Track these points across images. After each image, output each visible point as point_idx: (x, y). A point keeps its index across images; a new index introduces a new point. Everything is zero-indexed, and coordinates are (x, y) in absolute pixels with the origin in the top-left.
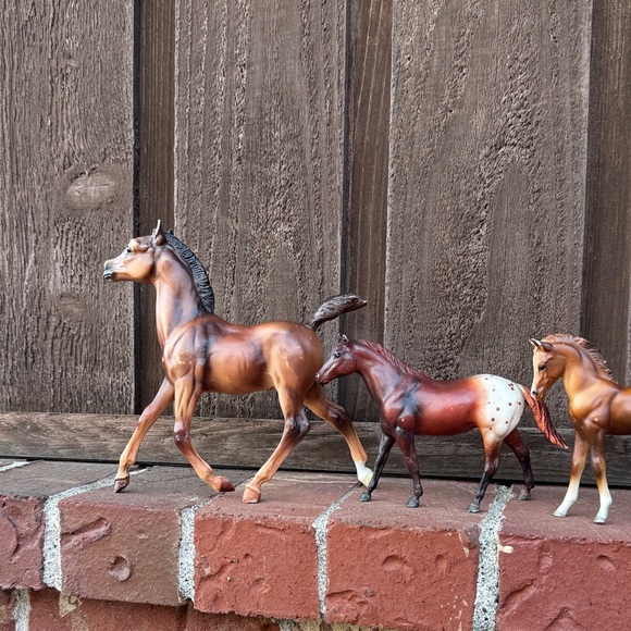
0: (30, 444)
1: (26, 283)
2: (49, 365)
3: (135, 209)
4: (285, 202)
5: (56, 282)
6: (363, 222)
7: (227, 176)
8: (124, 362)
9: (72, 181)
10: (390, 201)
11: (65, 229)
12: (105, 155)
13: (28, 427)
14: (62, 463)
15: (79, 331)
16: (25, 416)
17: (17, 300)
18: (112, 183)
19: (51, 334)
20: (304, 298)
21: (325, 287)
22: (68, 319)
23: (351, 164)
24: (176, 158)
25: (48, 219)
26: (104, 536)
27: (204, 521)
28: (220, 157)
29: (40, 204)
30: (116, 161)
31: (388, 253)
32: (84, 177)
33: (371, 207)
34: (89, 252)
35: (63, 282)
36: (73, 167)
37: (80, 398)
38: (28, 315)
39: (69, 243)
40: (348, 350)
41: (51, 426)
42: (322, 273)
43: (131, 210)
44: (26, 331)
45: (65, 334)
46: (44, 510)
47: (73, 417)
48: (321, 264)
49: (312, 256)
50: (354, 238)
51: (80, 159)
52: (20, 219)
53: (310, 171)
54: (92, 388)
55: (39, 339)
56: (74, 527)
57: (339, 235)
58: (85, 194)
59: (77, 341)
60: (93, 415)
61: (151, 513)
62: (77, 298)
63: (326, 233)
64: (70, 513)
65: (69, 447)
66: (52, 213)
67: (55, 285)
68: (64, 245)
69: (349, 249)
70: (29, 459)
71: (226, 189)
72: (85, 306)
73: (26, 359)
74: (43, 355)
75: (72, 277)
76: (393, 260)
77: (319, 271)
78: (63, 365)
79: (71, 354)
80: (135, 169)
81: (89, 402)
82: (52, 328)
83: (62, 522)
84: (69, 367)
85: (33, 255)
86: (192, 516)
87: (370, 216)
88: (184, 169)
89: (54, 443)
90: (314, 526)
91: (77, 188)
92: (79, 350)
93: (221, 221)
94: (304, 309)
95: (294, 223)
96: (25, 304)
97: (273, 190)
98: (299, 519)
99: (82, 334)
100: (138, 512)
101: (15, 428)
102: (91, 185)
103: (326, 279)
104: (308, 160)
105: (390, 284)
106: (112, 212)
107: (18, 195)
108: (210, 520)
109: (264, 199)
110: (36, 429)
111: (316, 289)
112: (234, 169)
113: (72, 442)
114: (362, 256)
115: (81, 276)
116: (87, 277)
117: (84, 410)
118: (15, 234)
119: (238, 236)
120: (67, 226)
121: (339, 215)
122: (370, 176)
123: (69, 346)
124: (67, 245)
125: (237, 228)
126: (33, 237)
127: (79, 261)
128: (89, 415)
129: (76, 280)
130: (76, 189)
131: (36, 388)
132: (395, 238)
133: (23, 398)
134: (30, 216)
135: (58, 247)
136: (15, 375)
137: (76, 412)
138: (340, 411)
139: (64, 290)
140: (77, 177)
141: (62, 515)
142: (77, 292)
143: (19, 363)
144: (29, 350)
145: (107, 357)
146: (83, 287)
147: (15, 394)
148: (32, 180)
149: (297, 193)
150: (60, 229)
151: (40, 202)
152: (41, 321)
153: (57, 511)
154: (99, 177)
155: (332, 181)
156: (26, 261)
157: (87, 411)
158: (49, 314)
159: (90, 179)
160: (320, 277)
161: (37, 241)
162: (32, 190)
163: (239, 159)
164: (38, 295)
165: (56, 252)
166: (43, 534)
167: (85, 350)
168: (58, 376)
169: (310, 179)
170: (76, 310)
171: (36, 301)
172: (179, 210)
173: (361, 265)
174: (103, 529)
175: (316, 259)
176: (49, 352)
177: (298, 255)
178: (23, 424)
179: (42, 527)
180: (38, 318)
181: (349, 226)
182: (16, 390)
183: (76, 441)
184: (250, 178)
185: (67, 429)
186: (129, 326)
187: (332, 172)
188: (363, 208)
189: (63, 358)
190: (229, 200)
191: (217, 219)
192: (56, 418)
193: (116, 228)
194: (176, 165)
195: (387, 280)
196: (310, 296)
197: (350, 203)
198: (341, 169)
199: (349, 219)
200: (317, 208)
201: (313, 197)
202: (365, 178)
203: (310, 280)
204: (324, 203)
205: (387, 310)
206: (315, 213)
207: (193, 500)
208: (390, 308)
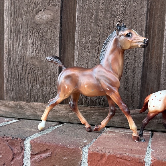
0: (19, 113)
1: (18, 53)
2: (26, 84)
3: (60, 24)
4: (121, 20)
5: (30, 52)
6: (153, 28)
7: (98, 10)
8: (54, 83)
9: (36, 13)
11: (34, 32)
12: (50, 3)
13: (19, 107)
14: (31, 121)
15: (38, 72)
16: (17, 103)
17: (15, 59)
18: (52, 14)
19: (27, 72)
20: (127, 59)
21: (137, 54)
22: (34, 67)
23: (149, 5)
24: (77, 3)
25: (27, 28)
26: (49, 157)
27: (93, 154)
28: (95, 3)
29: (25, 23)
30: (54, 5)
31: (164, 41)
32: (41, 12)
33: (157, 22)
34: (42, 41)
35: (32, 53)
36: (37, 8)
37: (38, 97)
38: (19, 65)
39: (35, 37)
41: (27, 107)
43: (59, 24)
44: (18, 71)
45: (33, 72)
46: (24, 144)
47: (35, 104)
51: (40, 5)
52: (17, 28)
53: (132, 7)
54: (42, 93)
55: (23, 74)
56: (36, 152)
57: (144, 33)
58: (41, 18)
59: (37, 75)
60: (43, 103)
61: (69, 148)
62: (37, 59)
64: (35, 146)
65: (33, 115)
66: (29, 26)
67: (29, 53)
68: (33, 38)
70: (19, 119)
71: (97, 15)
72: (40, 62)
73: (18, 81)
74: (24, 80)
75: (35, 50)
78: (32, 84)
79: (35, 80)
80: (61, 8)
81: (41, 98)
82: (28, 70)
83: (31, 149)
84: (34, 85)
85: (21, 42)
86: (87, 151)
87: (157, 26)
88: (80, 8)
89: (28, 113)
90: (145, 160)
91: (39, 16)
92: (38, 79)
93: (94, 28)
94: (127, 63)
96: (18, 61)
97: (117, 15)
98: (137, 156)
99: (39, 72)
100: (64, 147)
101: (14, 107)
102: (44, 15)
103: (137, 51)
104: (132, 3)
105: (165, 54)
106: (51, 25)
107: (16, 19)
108: (95, 153)
109: (112, 19)
110: (21, 108)
111: (133, 55)
112: (101, 7)
113: (35, 113)
114: (152, 42)
115: (39, 50)
116: (41, 50)
117: (39, 101)
118: (15, 34)
119: (101, 34)
120: (34, 31)
121: (145, 25)
122: (157, 10)
123: (34, 77)
124: (34, 38)
125: (101, 31)
126: (21, 35)
127: (39, 44)
128: (41, 103)
129: (37, 51)
130: (38, 17)
131: (22, 92)
133: (17, 96)
134: (21, 27)
135: (31, 39)
136: (14, 87)
137: (36, 102)
139: (33, 56)
140: (38, 12)
141: (31, 147)
142: (37, 56)
143: (16, 83)
144: (19, 78)
145: (48, 81)
146: (40, 55)
147: (14, 94)
148: (22, 14)
149: (127, 16)
150: (32, 32)
151: (25, 22)
152: (24, 67)
153: (29, 145)
154: (47, 12)
155: (142, 12)
156: (19, 44)
157: (40, 102)
158: (27, 65)
159: (44, 12)
160: (135, 50)
161: (23, 37)
162: (22, 17)
163: (103, 3)
164: (23, 57)
165: (30, 41)
166: (24, 154)
167: (40, 78)
168: (30, 88)
169: (133, 10)
170: (37, 63)
171: (22, 60)
172: (78, 24)
173: (152, 46)
174: (48, 154)
176: (26, 79)
178: (17, 106)
179: (23, 151)
180: (23, 66)
181: (147, 30)
182: (14, 93)
183: (36, 113)
184: (107, 11)
185: (33, 108)
186: (57, 70)
187: (142, 8)
188: (154, 23)
189: (32, 82)
190: (98, 20)
191: (93, 27)
192: (29, 104)
193: (53, 31)
194: (77, 6)
195: (164, 52)
196: (130, 58)
197: (148, 21)
198: (146, 7)
199: (148, 27)
200: (135, 22)
201: (133, 18)
202: (155, 11)
203: (130, 52)
204: (138, 20)
205: (163, 64)
206: (134, 24)
207: (85, 142)
208: (165, 63)
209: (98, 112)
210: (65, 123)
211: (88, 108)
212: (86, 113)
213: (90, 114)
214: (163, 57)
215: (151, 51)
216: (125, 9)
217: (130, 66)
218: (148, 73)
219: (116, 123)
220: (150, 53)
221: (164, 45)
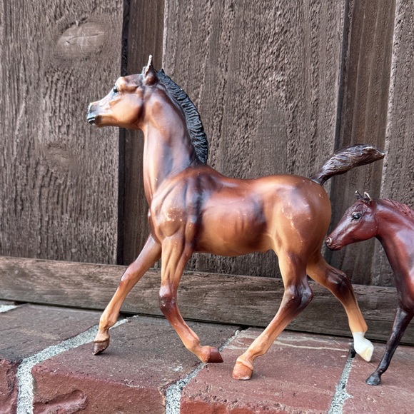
0: (17, 288)
1: (17, 133)
2: (37, 213)
3: (123, 59)
4: (278, 50)
5: (45, 132)
6: (361, 72)
7: (218, 23)
8: (108, 212)
9: (62, 32)
10: (395, 49)
11: (55, 79)
12: (96, 4)
13: (16, 272)
14: (47, 308)
15: (65, 181)
16: (13, 261)
17: (8, 149)
18: (102, 33)
19: (39, 183)
20: (294, 151)
21: (318, 140)
22: (56, 168)
23: (352, 11)
24: (166, 6)
25: (39, 70)
26: (79, 410)
27: (192, 404)
28: (212, 5)
29: (32, 55)
30: (106, 10)
31: (390, 105)
32: (74, 27)
33: (372, 56)
34: (76, 102)
35: (51, 132)
36: (63, 17)
37: (65, 246)
38: (18, 164)
39: (58, 93)
40: (369, 210)
41: (37, 272)
42: (316, 125)
43: (119, 60)
44: (15, 178)
45: (52, 183)
46: (17, 375)
47: (58, 264)
48: (314, 115)
49: (306, 107)
50: (351, 88)
51: (71, 9)
52: (12, 70)
53: (307, 17)
54: (76, 237)
55: (28, 188)
56: (47, 397)
57: (336, 84)
58: (74, 44)
59: (64, 190)
60: (77, 263)
61: (132, 389)
62: (64, 148)
63: (322, 82)
64: (44, 382)
65: (53, 293)
66: (43, 64)
67: (43, 134)
68: (53, 95)
69: (345, 100)
70: (17, 303)
71: (216, 37)
72: (72, 156)
73: (16, 206)
74: (31, 203)
75: (59, 127)
76: (395, 113)
77: (313, 123)
78: (50, 213)
79: (58, 203)
80: (124, 18)
81: (73, 250)
82: (40, 177)
84: (55, 215)
85: (24, 105)
86: (178, 396)
87: (370, 65)
88: (174, 16)
89: (39, 289)
91: (67, 38)
92: (65, 199)
93: (210, 70)
94: (294, 163)
95: (288, 72)
96: (15, 153)
97: (267, 37)
99: (68, 183)
100: (118, 387)
101: (4, 272)
102: (81, 35)
103: (319, 132)
104: (306, 5)
105: (391, 138)
106: (100, 62)
107: (11, 46)
108: (199, 404)
109: (256, 46)
110: (23, 274)
111: (308, 142)
112: (225, 16)
113: (56, 289)
114: (359, 108)
115: (68, 126)
116: (74, 127)
117: (69, 257)
118: (7, 85)
119: (227, 86)
120: (56, 77)
121: (338, 63)
122: (372, 23)
123: (56, 195)
124: (56, 95)
125: (226, 77)
126: (24, 87)
127: (67, 111)
128: (73, 263)
129: (64, 129)
130: (66, 40)
131: (24, 234)
132: (399, 88)
133: (13, 244)
134: (22, 67)
135: (47, 97)
136: (5, 221)
137: (62, 259)
138: (342, 277)
139: (52, 140)
140: (67, 28)
142: (64, 142)
143: (9, 210)
144: (19, 198)
145: (91, 207)
146: (70, 137)
147: (6, 239)
148: (24, 31)
149: (293, 40)
150: (50, 79)
151: (32, 53)
152: (30, 170)
154: (89, 27)
155: (331, 28)
156: (17, 111)
157: (72, 259)
158: (37, 164)
159: (81, 28)
160: (313, 129)
161: (27, 91)
162: (25, 41)
163: (232, 6)
164: (27, 145)
165: (46, 102)
166: (16, 401)
167: (71, 199)
168: (45, 224)
169: (307, 25)
170: (63, 160)
171: (25, 151)
172: (168, 59)
173: (358, 117)
174: (78, 403)
175: (310, 109)
176: (37, 200)
177: (290, 105)
178: (11, 269)
180: (28, 167)
181: (346, 76)
182: (6, 236)
183: (60, 287)
184: (242, 25)
185: (52, 275)
186: (113, 177)
187: (332, 18)
188: (363, 57)
189: (50, 207)
190: (219, 48)
191: (206, 68)
192: (42, 264)
193: (103, 78)
194: (166, 14)
195: (387, 134)
196: (301, 150)
197: (348, 52)
198: (342, 15)
199: (347, 69)
200: (314, 56)
201: (310, 44)
202: (366, 26)
203: (302, 133)
204: (321, 50)
205: (387, 166)
206: (311, 62)
207: (177, 370)
208: (390, 164)
209: (219, 288)
210: (135, 314)
211: (193, 279)
212: (187, 289)
213: (199, 294)
214: (385, 148)
215: (355, 132)
216: (288, 22)
217: (301, 169)
218: (347, 189)
219: (265, 318)
220: (352, 135)
221: (389, 115)
